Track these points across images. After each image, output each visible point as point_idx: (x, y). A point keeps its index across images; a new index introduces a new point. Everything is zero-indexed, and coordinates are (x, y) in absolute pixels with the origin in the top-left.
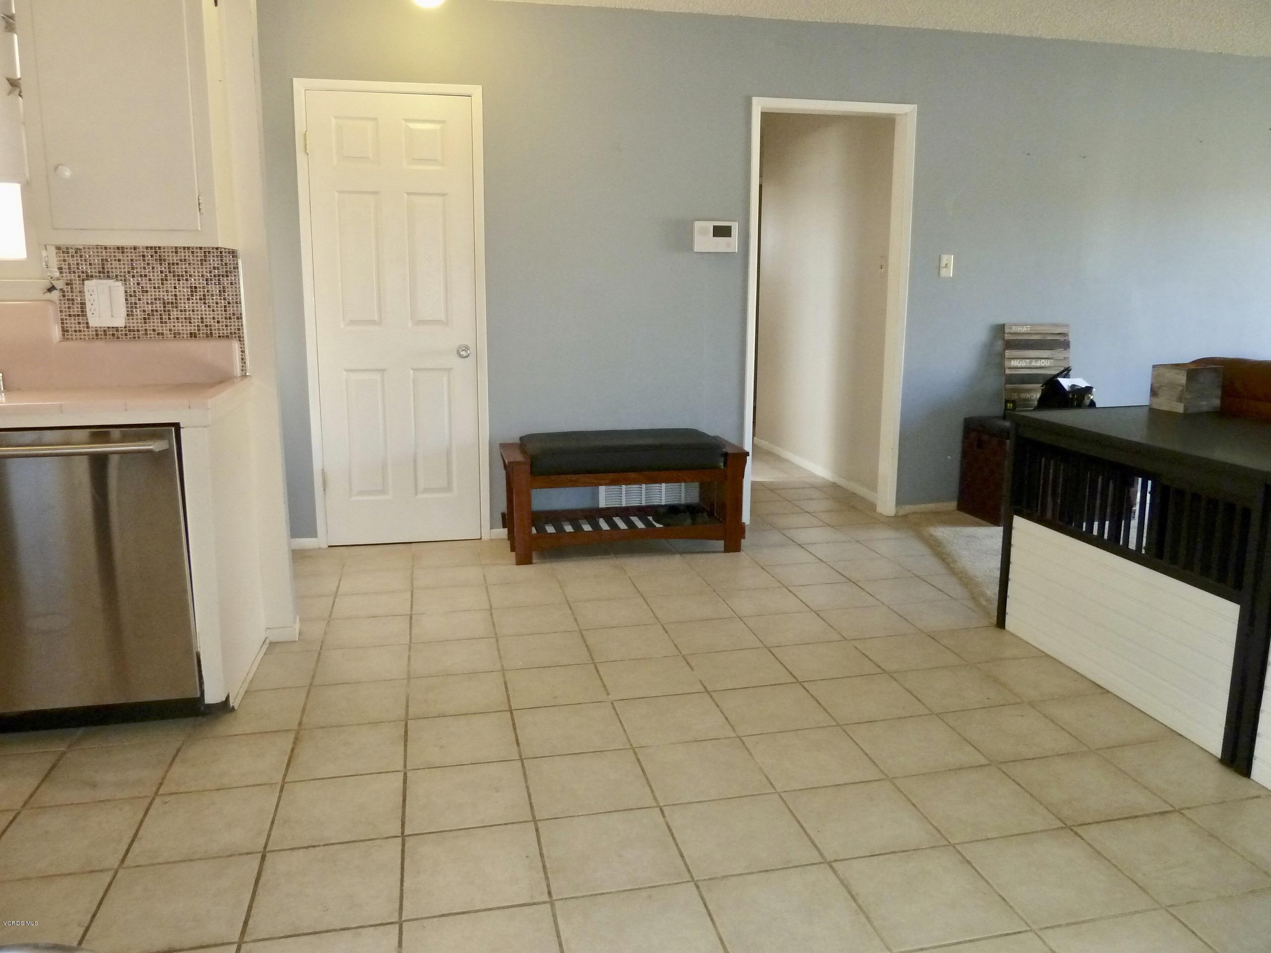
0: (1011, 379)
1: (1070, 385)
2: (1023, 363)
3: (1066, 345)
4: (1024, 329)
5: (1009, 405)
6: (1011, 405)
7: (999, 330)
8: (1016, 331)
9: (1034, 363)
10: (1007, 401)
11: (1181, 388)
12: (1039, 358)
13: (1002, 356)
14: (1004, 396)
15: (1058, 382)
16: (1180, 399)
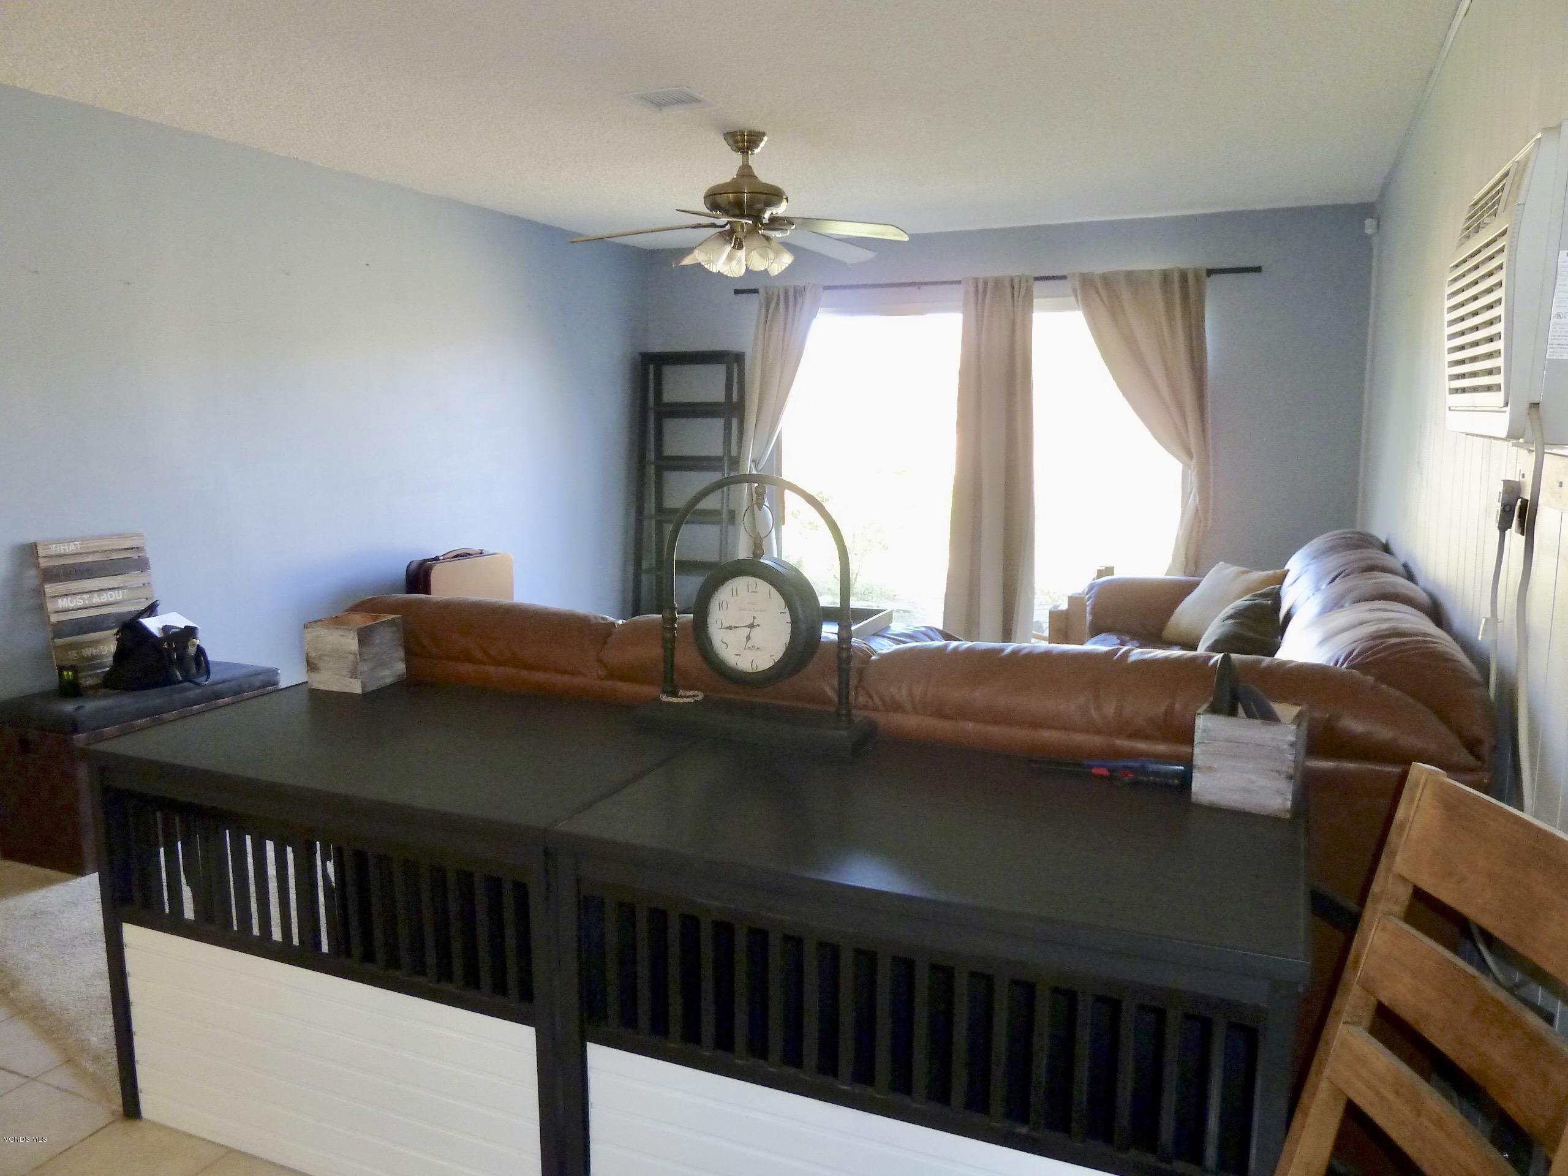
0: (60, 630)
1: (161, 627)
2: (78, 602)
3: (142, 565)
4: (71, 548)
5: (65, 673)
6: (70, 673)
7: (29, 552)
8: (58, 552)
9: (96, 599)
10: (61, 669)
11: (352, 657)
12: (104, 590)
13: (39, 592)
14: (55, 661)
15: (141, 624)
16: (354, 674)
